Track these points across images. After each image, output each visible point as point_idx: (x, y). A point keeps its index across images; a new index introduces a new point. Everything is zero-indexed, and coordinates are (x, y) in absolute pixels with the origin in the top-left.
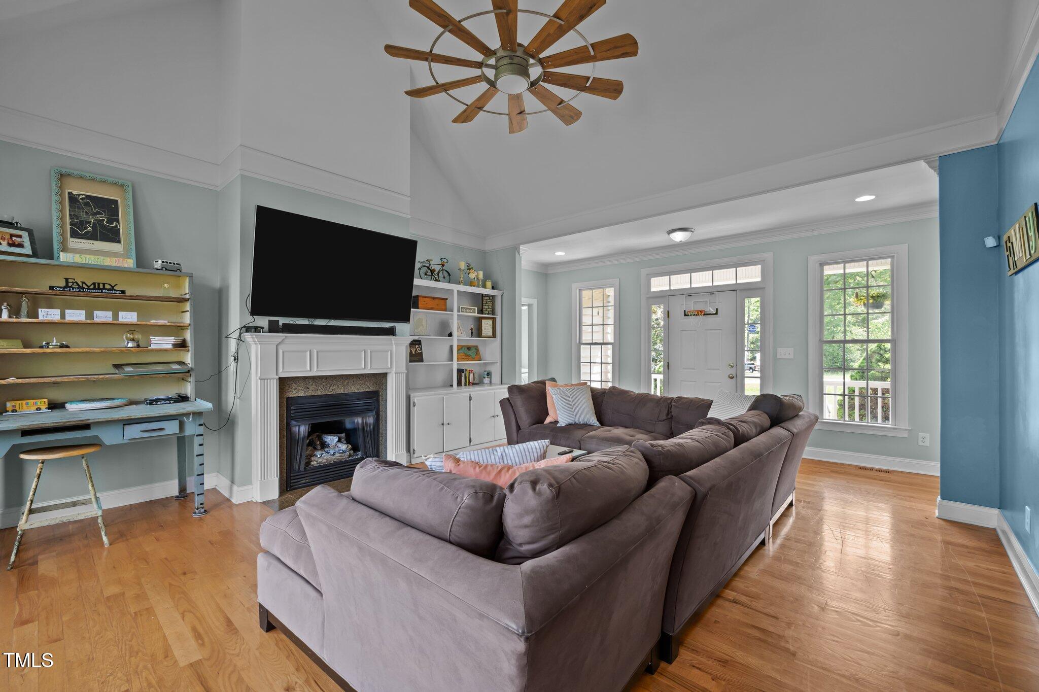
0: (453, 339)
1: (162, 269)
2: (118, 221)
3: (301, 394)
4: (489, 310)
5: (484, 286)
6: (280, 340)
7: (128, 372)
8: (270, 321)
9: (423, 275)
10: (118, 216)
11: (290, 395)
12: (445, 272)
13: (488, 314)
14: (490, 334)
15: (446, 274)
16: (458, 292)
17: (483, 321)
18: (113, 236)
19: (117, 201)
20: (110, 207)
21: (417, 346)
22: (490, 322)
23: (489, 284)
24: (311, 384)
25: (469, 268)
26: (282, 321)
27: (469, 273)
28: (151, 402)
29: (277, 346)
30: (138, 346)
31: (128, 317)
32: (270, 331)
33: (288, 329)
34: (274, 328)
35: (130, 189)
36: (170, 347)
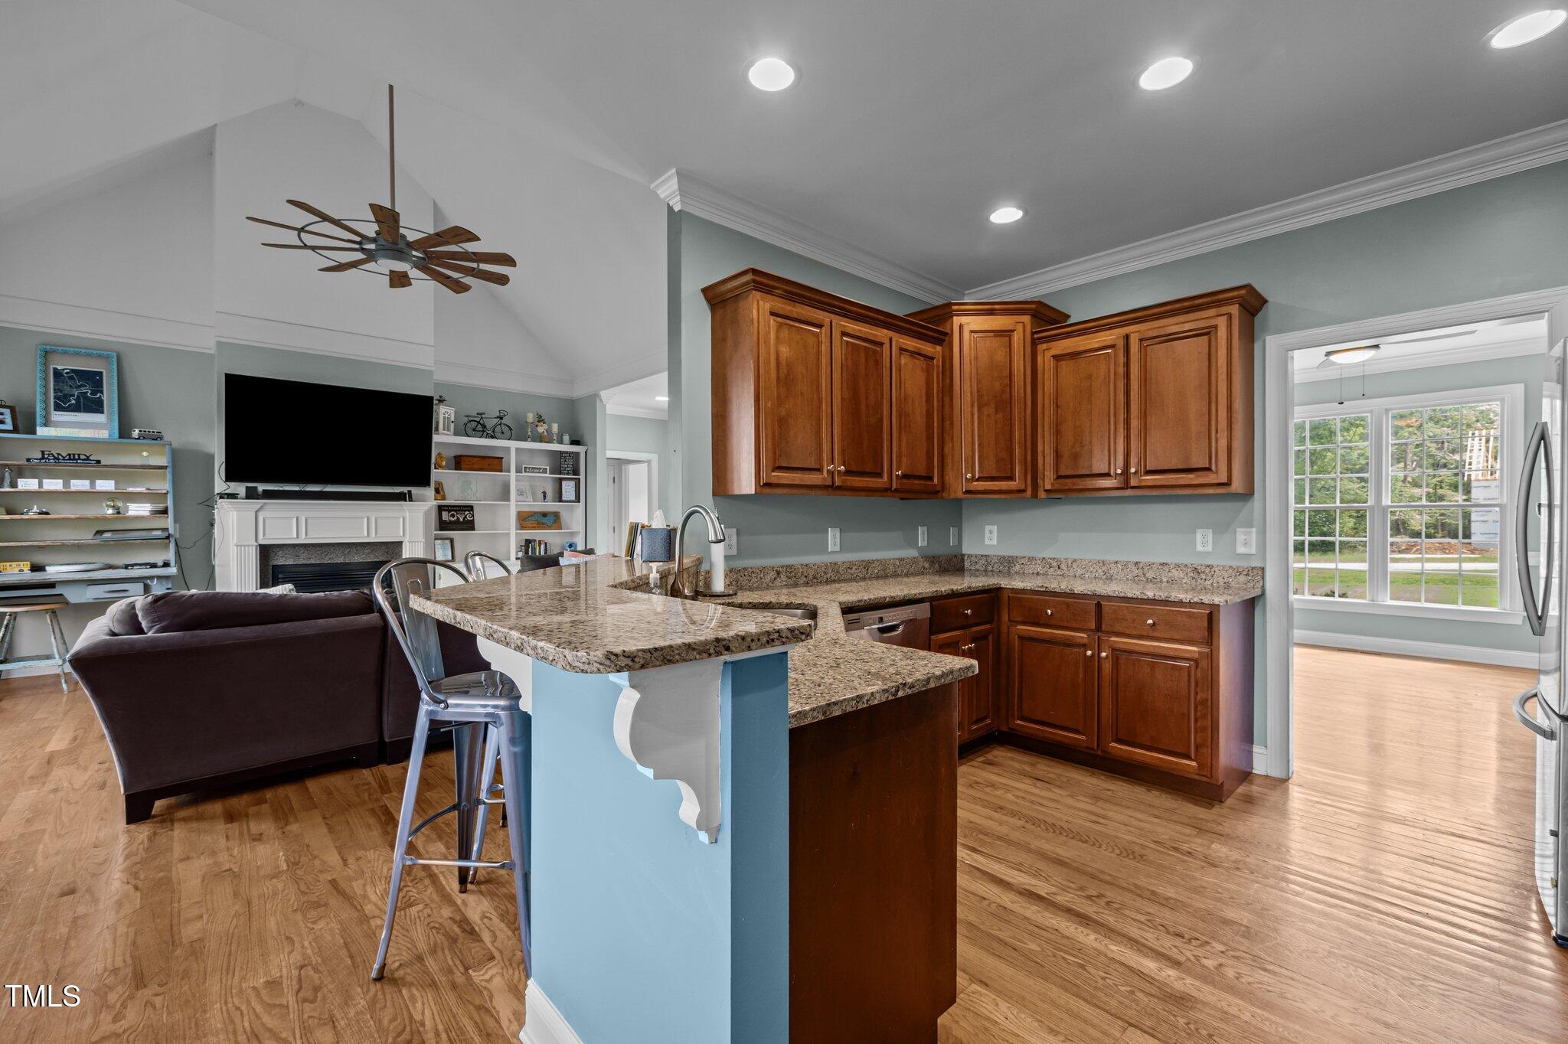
0: (509, 505)
1: (139, 439)
2: (102, 392)
3: (291, 562)
4: (568, 469)
5: (561, 442)
6: (258, 507)
7: (106, 538)
8: (247, 487)
9: (469, 431)
10: (102, 387)
11: (276, 563)
12: (503, 426)
13: (568, 474)
14: (573, 498)
15: (505, 429)
16: (517, 449)
17: (564, 483)
18: (96, 407)
19: (101, 373)
20: (94, 380)
21: (466, 513)
22: (572, 483)
23: (566, 438)
24: (302, 552)
25: (540, 420)
26: (261, 487)
27: (537, 426)
28: (126, 567)
29: (256, 512)
30: (119, 513)
31: (106, 485)
32: (248, 497)
33: (268, 495)
34: (251, 494)
35: (115, 360)
36: (147, 514)
